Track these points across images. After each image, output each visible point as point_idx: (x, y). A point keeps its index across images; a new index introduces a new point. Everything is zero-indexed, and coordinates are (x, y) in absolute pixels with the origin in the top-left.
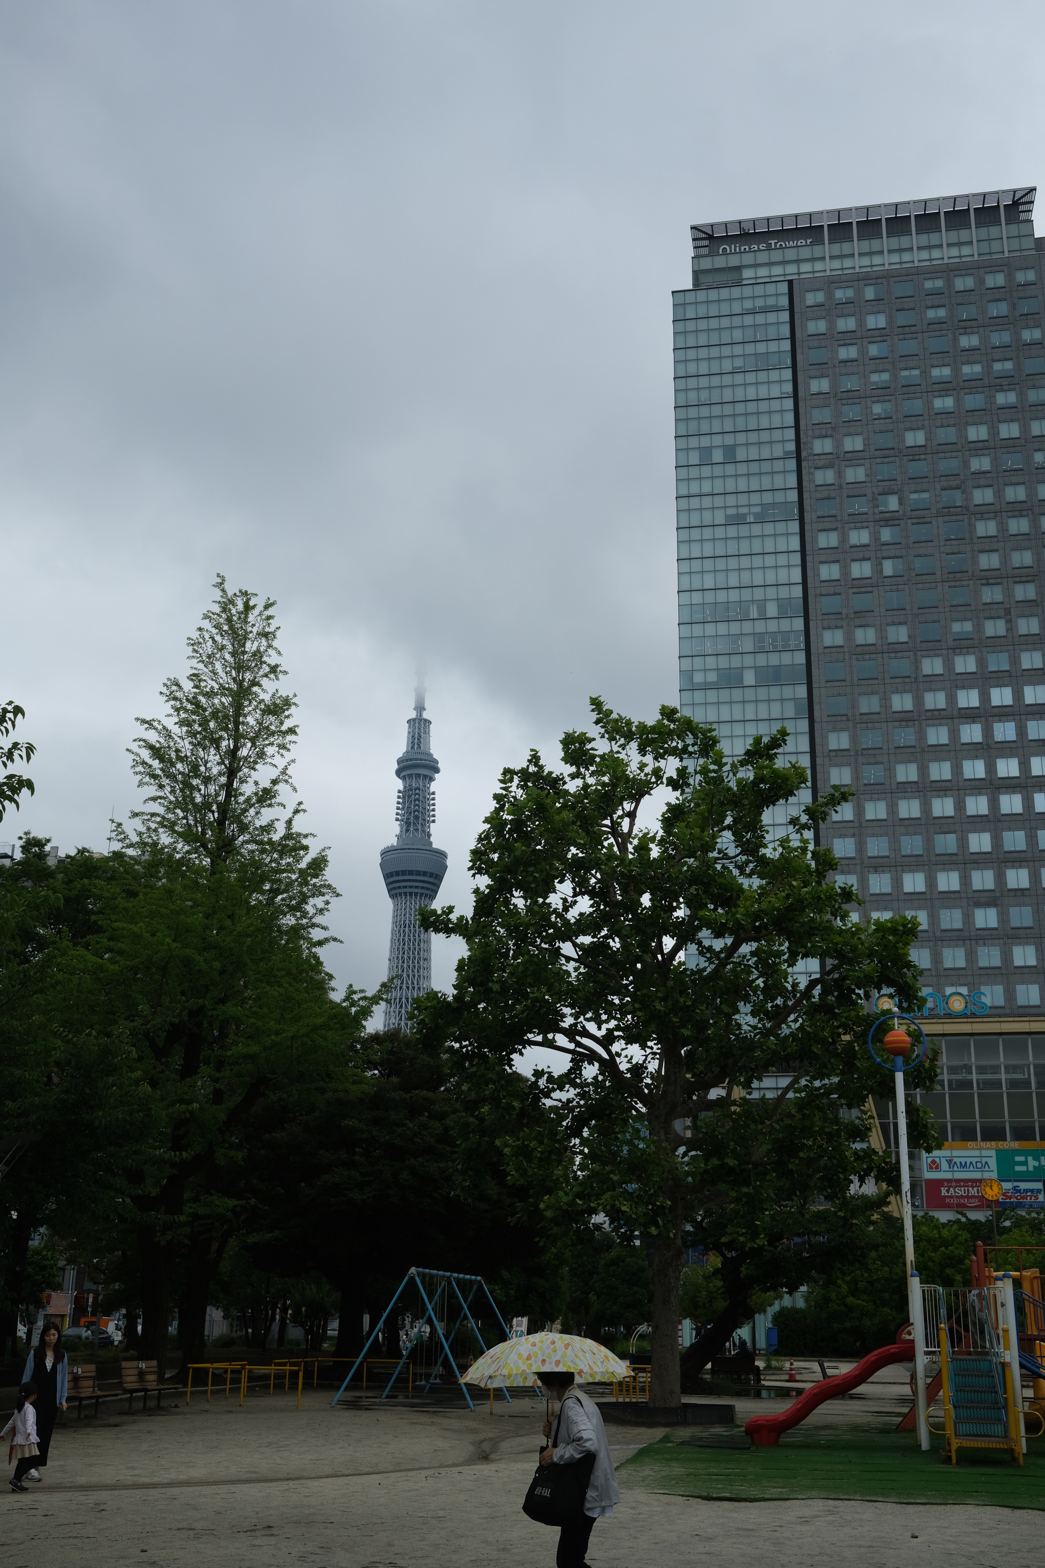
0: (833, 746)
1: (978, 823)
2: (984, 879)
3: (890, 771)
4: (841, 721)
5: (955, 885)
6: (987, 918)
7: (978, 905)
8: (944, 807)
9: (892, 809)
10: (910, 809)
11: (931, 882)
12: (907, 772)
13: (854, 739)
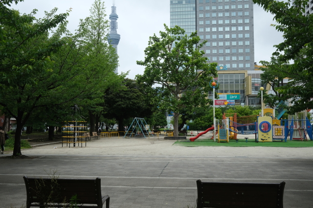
0: (200, 17)
1: (227, 32)
2: (227, 44)
3: (211, 22)
4: (202, 11)
5: (222, 45)
6: (228, 51)
7: (226, 49)
8: (221, 29)
9: (211, 29)
10: (214, 29)
11: (218, 44)
12: (214, 22)
13: (204, 15)
